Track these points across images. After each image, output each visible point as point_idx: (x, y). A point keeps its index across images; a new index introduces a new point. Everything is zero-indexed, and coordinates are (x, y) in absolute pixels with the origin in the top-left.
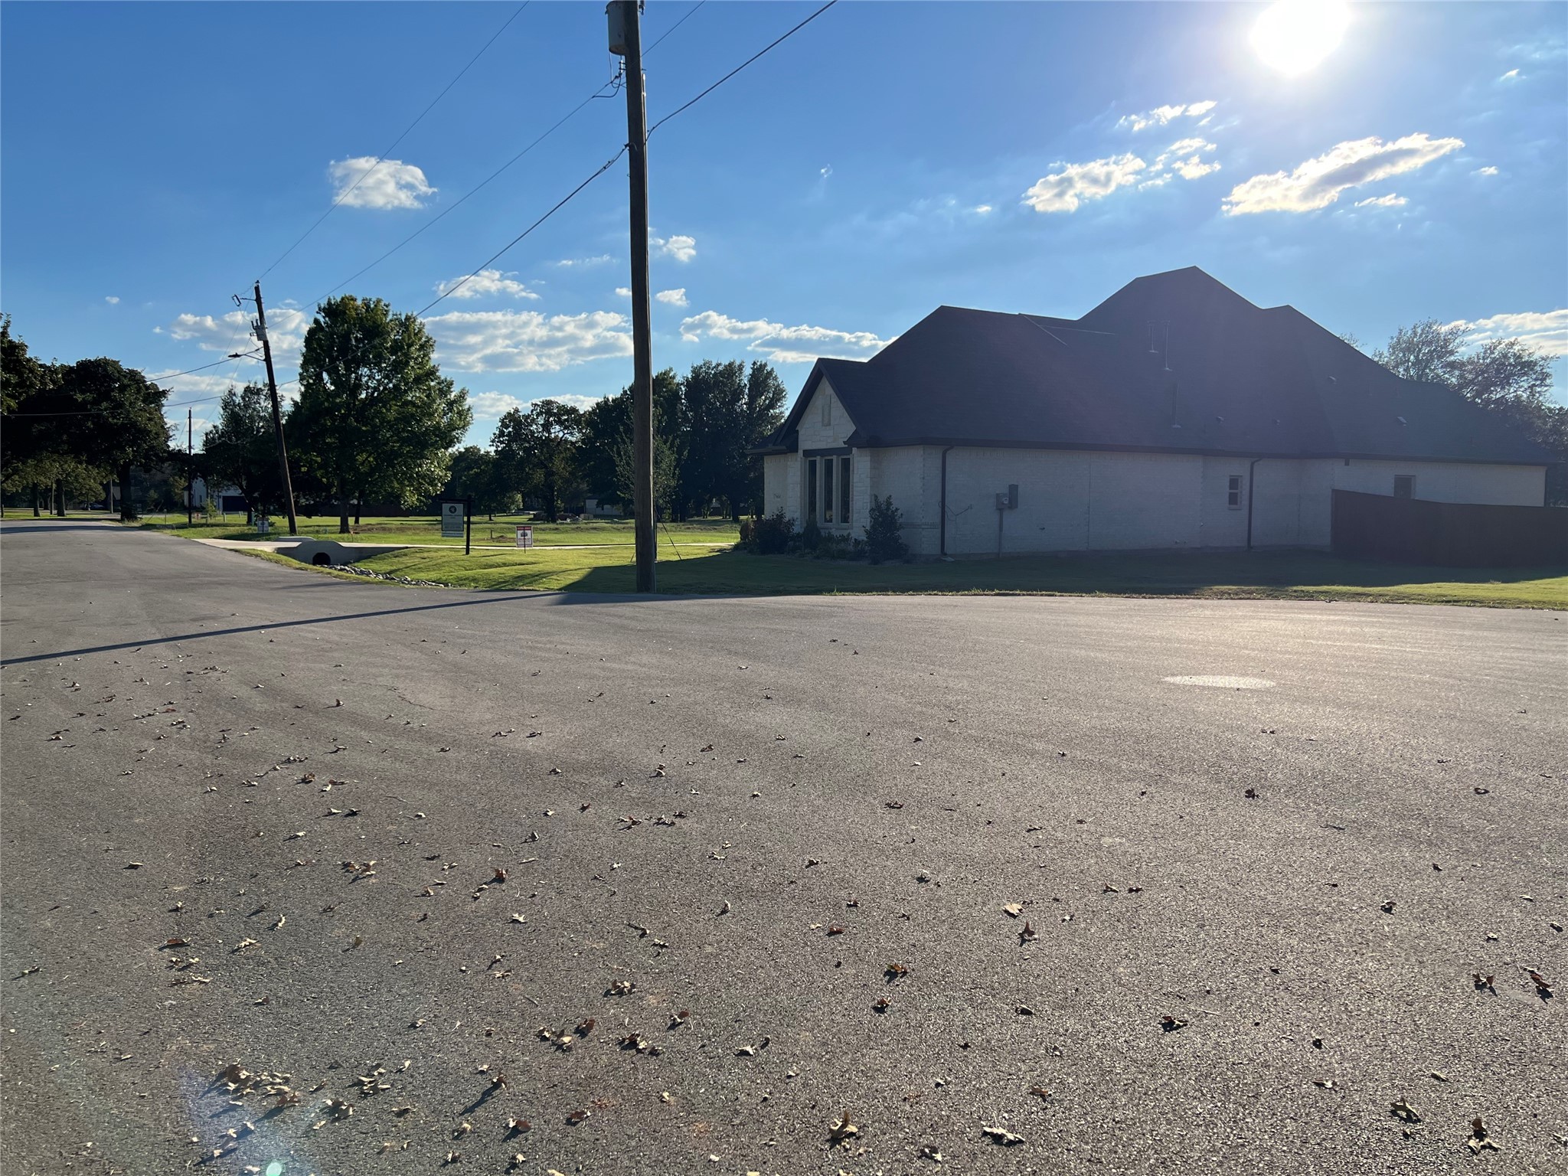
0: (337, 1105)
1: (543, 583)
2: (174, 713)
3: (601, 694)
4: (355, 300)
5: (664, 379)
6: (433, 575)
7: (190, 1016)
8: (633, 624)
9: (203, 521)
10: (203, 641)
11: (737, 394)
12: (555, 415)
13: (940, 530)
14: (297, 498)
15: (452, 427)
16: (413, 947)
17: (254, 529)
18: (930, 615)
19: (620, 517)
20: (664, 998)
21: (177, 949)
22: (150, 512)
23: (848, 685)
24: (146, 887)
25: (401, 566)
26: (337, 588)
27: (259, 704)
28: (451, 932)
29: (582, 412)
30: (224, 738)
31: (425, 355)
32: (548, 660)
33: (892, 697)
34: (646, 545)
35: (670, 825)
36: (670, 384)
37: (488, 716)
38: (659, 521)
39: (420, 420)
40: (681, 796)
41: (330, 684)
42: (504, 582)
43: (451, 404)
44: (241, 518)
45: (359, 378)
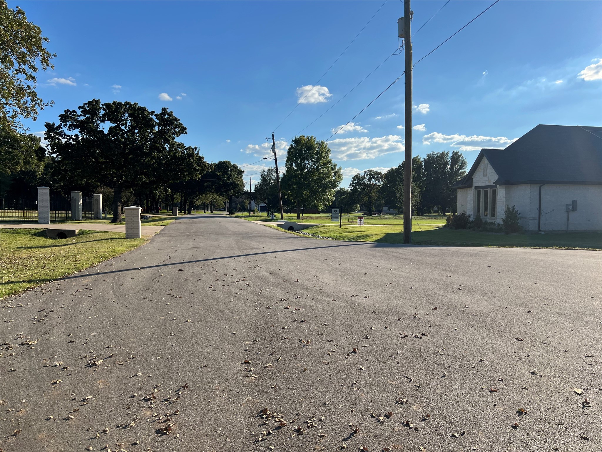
0: (299, 429)
1: (367, 239)
2: (245, 281)
3: (391, 283)
4: (304, 137)
5: (416, 160)
6: (328, 235)
7: (251, 389)
8: (403, 256)
9: (254, 215)
10: (254, 256)
11: (446, 164)
12: (373, 175)
13: (538, 220)
14: (283, 207)
15: (336, 181)
16: (324, 374)
17: (270, 218)
18: (534, 257)
19: (396, 214)
20: (420, 408)
21: (247, 364)
22: (238, 212)
23: (496, 286)
24: (237, 341)
25: (317, 232)
26: (296, 239)
27: (272, 279)
28: (338, 370)
29: (383, 174)
30: (261, 291)
31: (327, 155)
32: (370, 269)
33: (517, 292)
34: (407, 225)
35: (420, 338)
36: (418, 161)
37: (349, 289)
38: (412, 216)
39: (325, 179)
40: (424, 327)
41: (295, 273)
42: (353, 238)
43: (335, 173)
44: (265, 214)
45: (305, 165)
